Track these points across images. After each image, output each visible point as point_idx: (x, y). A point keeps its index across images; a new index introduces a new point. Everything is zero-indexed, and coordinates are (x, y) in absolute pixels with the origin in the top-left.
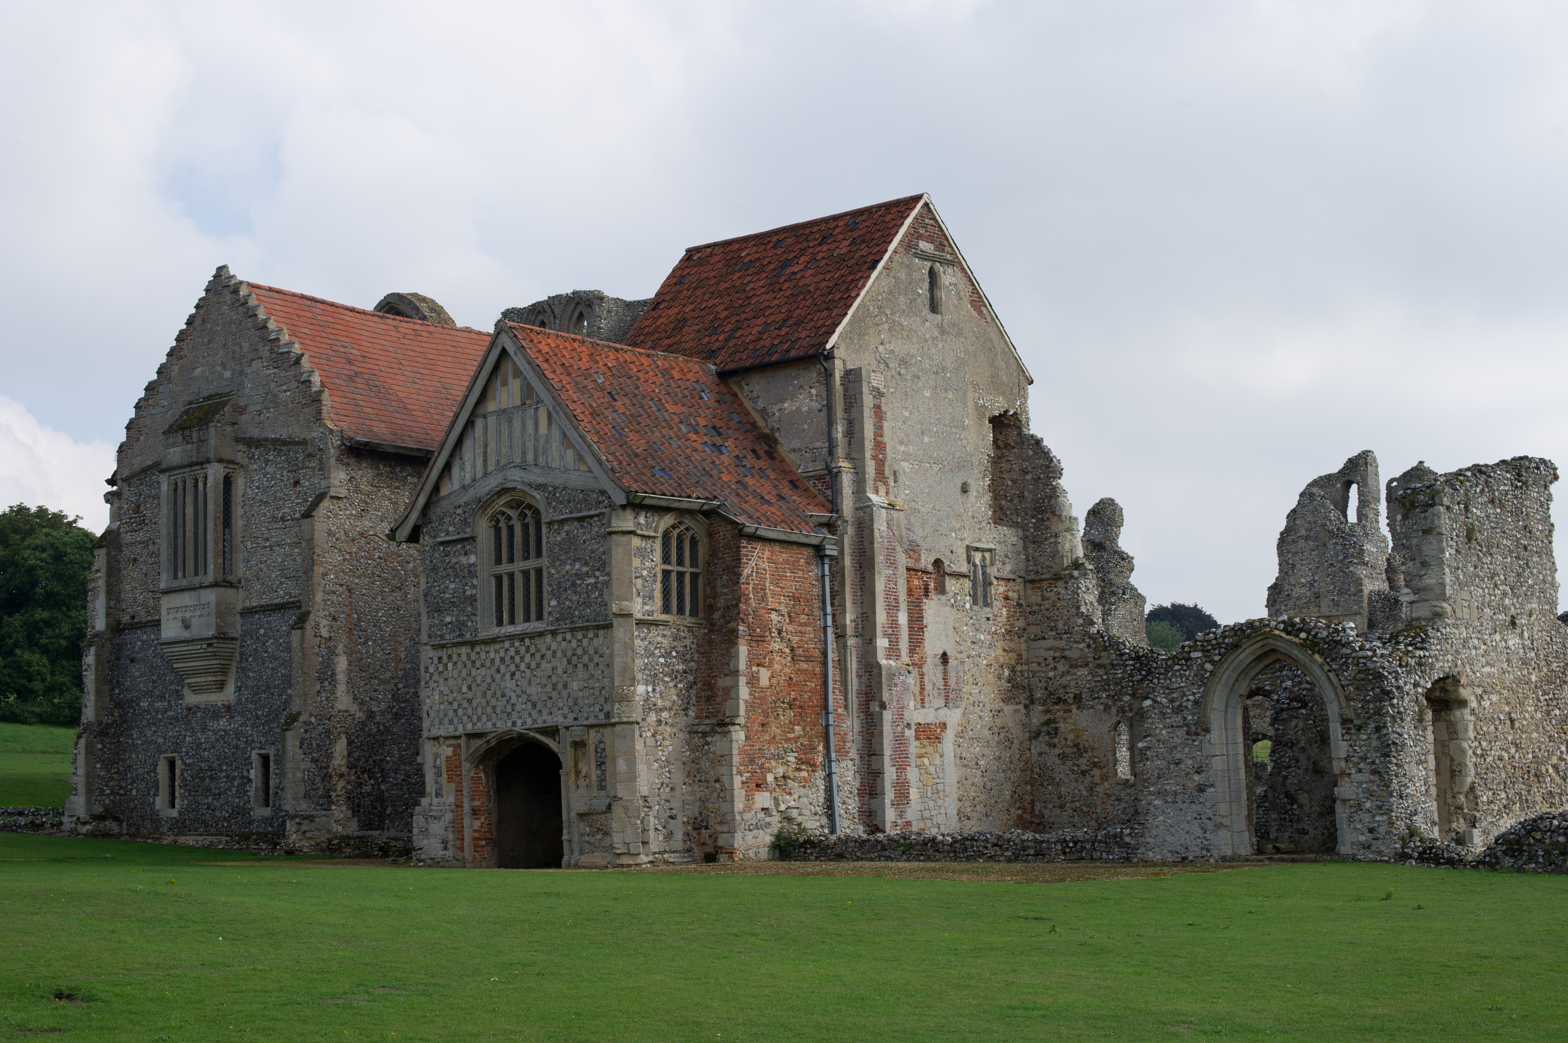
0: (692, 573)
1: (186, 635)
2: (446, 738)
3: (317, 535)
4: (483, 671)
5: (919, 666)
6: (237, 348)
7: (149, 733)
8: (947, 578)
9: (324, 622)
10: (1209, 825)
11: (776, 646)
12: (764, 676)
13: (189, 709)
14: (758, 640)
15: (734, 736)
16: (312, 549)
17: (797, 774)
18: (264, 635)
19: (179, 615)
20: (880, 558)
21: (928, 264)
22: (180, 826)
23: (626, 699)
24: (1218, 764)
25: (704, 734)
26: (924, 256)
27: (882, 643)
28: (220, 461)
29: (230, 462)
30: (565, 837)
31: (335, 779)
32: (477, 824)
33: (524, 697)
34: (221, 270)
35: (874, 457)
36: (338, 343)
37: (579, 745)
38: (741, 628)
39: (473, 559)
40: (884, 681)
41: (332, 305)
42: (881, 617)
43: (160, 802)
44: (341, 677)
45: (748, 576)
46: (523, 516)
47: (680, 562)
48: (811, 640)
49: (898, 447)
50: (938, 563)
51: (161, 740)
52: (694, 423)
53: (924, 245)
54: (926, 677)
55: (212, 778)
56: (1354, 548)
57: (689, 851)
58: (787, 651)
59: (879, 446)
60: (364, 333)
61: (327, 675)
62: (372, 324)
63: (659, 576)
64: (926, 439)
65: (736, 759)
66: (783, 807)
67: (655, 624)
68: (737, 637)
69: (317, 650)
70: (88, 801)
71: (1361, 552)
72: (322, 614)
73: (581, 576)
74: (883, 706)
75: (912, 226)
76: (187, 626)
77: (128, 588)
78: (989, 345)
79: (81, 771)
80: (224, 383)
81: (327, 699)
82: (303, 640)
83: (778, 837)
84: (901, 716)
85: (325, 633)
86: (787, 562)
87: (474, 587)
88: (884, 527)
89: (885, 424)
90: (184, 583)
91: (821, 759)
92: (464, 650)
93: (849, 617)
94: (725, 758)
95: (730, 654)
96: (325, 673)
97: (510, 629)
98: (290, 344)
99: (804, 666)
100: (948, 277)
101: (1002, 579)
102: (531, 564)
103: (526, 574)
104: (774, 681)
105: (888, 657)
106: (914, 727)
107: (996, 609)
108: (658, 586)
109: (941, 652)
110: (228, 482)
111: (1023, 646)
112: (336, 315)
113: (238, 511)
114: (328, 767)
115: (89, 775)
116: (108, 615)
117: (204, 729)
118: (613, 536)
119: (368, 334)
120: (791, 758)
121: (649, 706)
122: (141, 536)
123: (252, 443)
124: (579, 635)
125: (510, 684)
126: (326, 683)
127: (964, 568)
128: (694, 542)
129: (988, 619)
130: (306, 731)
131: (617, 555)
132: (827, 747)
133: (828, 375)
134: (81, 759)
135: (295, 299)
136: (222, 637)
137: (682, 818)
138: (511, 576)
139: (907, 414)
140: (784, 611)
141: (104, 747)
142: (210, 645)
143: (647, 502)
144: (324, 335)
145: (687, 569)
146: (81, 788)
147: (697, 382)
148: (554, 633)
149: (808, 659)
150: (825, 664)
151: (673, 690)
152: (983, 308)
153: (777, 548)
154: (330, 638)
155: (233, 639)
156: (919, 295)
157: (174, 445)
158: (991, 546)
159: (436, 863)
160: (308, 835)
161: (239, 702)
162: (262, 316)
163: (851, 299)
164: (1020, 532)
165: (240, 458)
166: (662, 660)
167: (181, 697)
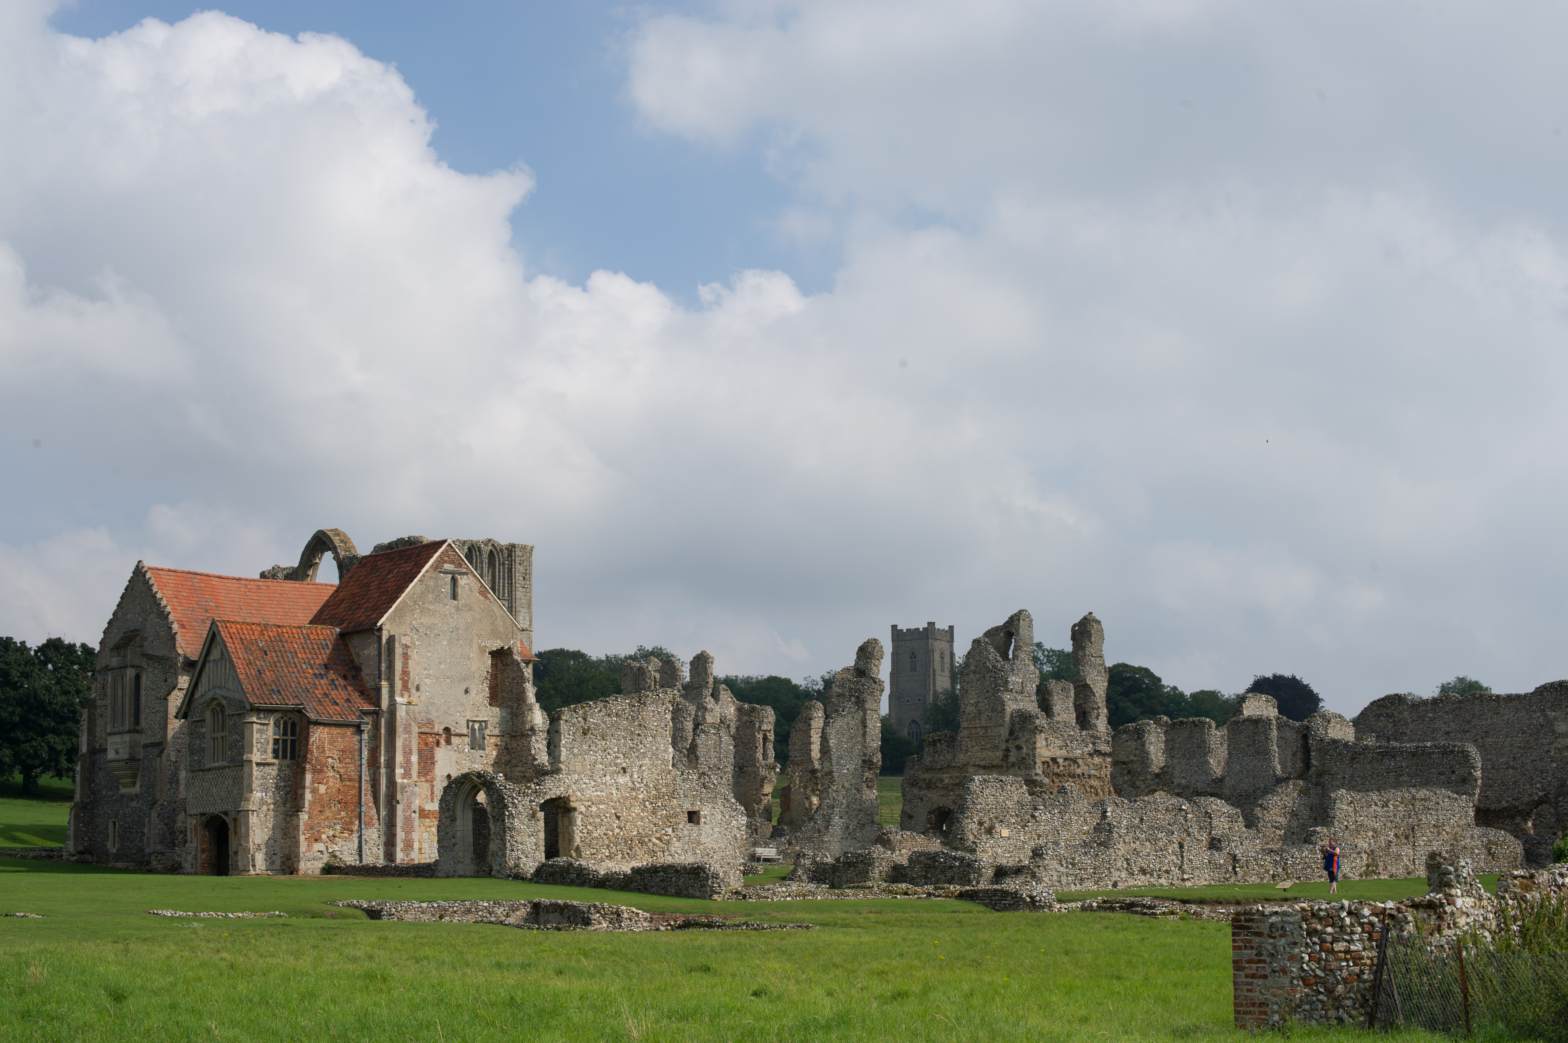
0: (291, 740)
1: (117, 757)
2: (195, 815)
3: (169, 709)
4: (206, 784)
5: (431, 781)
6: (144, 606)
7: (106, 808)
8: (452, 737)
9: (173, 753)
10: (456, 861)
11: (331, 774)
12: (322, 789)
13: (122, 796)
14: (318, 771)
15: (301, 817)
16: (167, 716)
17: (341, 835)
18: (152, 758)
19: (115, 747)
20: (400, 729)
21: (450, 576)
22: (118, 857)
23: (248, 800)
24: (459, 834)
25: (291, 816)
26: (446, 573)
27: (399, 771)
28: (133, 666)
29: (138, 667)
30: (230, 863)
31: (177, 834)
32: (204, 856)
33: (219, 798)
34: (139, 562)
35: (401, 679)
36: (203, 600)
37: (235, 820)
38: (307, 766)
39: (204, 730)
40: (398, 790)
41: (207, 575)
42: (399, 758)
43: (109, 845)
44: (182, 781)
45: (313, 742)
46: (221, 710)
47: (285, 734)
48: (352, 771)
49: (423, 672)
50: (447, 730)
51: (110, 812)
52: (312, 662)
53: (448, 566)
54: (435, 788)
55: (130, 832)
56: (1001, 679)
57: (283, 870)
58: (338, 776)
59: (405, 673)
60: (223, 591)
61: (174, 780)
62: (230, 585)
63: (271, 741)
64: (442, 666)
65: (302, 828)
66: (330, 850)
67: (268, 764)
68: (305, 770)
69: (168, 768)
70: (75, 844)
71: (1007, 682)
72: (171, 749)
73: (238, 741)
74: (398, 802)
75: (440, 556)
76: (117, 753)
77: (99, 730)
78: (491, 613)
79: (72, 828)
80: (139, 624)
81: (174, 793)
82: (161, 763)
83: (326, 864)
84: (410, 807)
85: (173, 759)
86: (339, 734)
87: (204, 743)
88: (404, 714)
89: (410, 662)
90: (116, 730)
91: (356, 828)
92: (201, 773)
93: (382, 760)
94: (297, 827)
95: (303, 779)
96: (173, 779)
97: (216, 764)
98: (165, 607)
99: (348, 783)
100: (463, 581)
101: (493, 736)
102: (223, 734)
103: (222, 738)
104: (328, 791)
105: (404, 778)
106: (418, 812)
107: (487, 752)
108: (270, 747)
109: (447, 774)
110: (138, 678)
111: (508, 770)
112: (208, 582)
113: (143, 692)
114: (174, 828)
115: (75, 830)
116: (88, 744)
117: (127, 807)
118: (246, 724)
119: (225, 591)
120: (338, 827)
121: (262, 802)
122: (104, 702)
123: (150, 657)
124: (237, 769)
125: (215, 790)
126: (174, 785)
127: (465, 731)
128: (294, 725)
129: (482, 757)
130: (161, 809)
131: (247, 732)
132: (360, 822)
133: (380, 638)
134: (72, 821)
135: (184, 575)
136: (132, 759)
137: (280, 855)
138: (217, 738)
139: (430, 654)
140: (335, 756)
141: (85, 815)
142: (127, 763)
143: (260, 708)
144: (195, 595)
145: (289, 737)
146: (72, 837)
147: (325, 640)
148: (229, 767)
149: (350, 780)
150: (360, 782)
151: (277, 795)
152: (488, 595)
153: (333, 728)
154: (176, 761)
155: (138, 760)
156: (442, 592)
157: (114, 657)
158: (486, 719)
159: (188, 874)
160: (161, 862)
161: (141, 793)
162: (155, 589)
163: (398, 598)
164: (509, 710)
165: (144, 665)
166: (271, 781)
167: (118, 789)
